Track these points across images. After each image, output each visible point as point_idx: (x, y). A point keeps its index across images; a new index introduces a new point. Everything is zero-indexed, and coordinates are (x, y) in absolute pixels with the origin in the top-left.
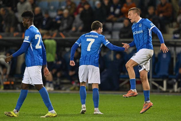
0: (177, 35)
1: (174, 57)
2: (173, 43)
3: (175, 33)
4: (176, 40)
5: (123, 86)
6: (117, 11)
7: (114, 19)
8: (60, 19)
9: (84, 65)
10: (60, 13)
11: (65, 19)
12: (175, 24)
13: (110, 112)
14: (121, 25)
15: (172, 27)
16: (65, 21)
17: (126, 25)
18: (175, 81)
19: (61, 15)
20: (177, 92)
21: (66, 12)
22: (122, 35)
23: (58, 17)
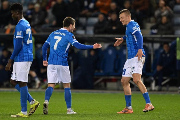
0: (155, 30)
1: (152, 53)
2: (151, 39)
3: (152, 28)
4: (154, 36)
5: (97, 84)
6: (92, 5)
7: (89, 14)
8: (31, 14)
9: (52, 64)
10: (31, 7)
11: (36, 13)
12: (152, 19)
13: (84, 111)
14: (95, 20)
15: (150, 22)
16: (37, 16)
17: (101, 20)
18: (152, 78)
19: (33, 9)
20: (155, 91)
21: (37, 6)
22: (97, 31)
23: (29, 12)
